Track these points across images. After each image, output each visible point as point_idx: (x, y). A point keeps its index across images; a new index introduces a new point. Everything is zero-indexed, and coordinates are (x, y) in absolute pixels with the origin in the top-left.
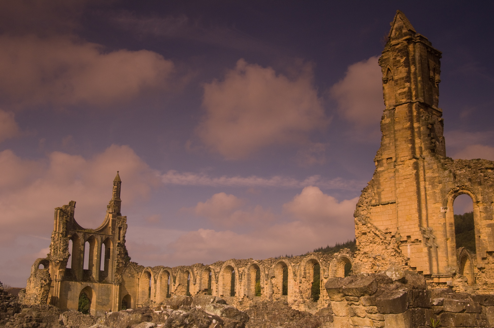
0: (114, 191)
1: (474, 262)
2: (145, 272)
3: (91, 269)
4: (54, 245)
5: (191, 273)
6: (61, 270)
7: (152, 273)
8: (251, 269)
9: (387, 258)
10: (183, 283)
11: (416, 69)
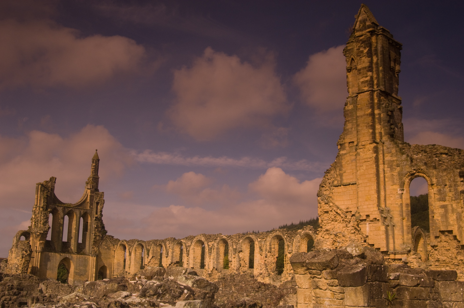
0: (93, 169)
1: (427, 240)
2: (120, 245)
3: (70, 241)
4: (35, 218)
5: (164, 246)
6: (41, 242)
7: (127, 246)
8: (220, 244)
9: (347, 235)
10: (156, 255)
11: (378, 60)
